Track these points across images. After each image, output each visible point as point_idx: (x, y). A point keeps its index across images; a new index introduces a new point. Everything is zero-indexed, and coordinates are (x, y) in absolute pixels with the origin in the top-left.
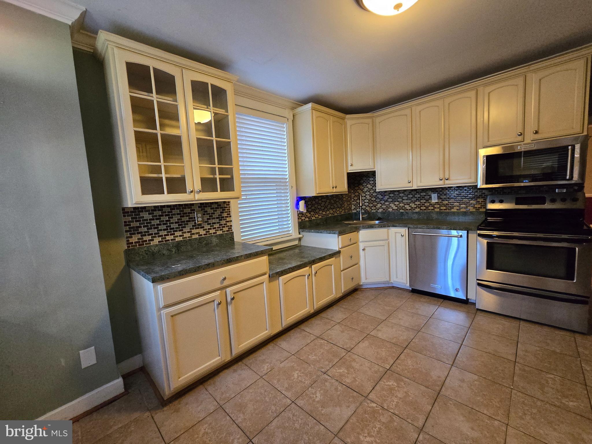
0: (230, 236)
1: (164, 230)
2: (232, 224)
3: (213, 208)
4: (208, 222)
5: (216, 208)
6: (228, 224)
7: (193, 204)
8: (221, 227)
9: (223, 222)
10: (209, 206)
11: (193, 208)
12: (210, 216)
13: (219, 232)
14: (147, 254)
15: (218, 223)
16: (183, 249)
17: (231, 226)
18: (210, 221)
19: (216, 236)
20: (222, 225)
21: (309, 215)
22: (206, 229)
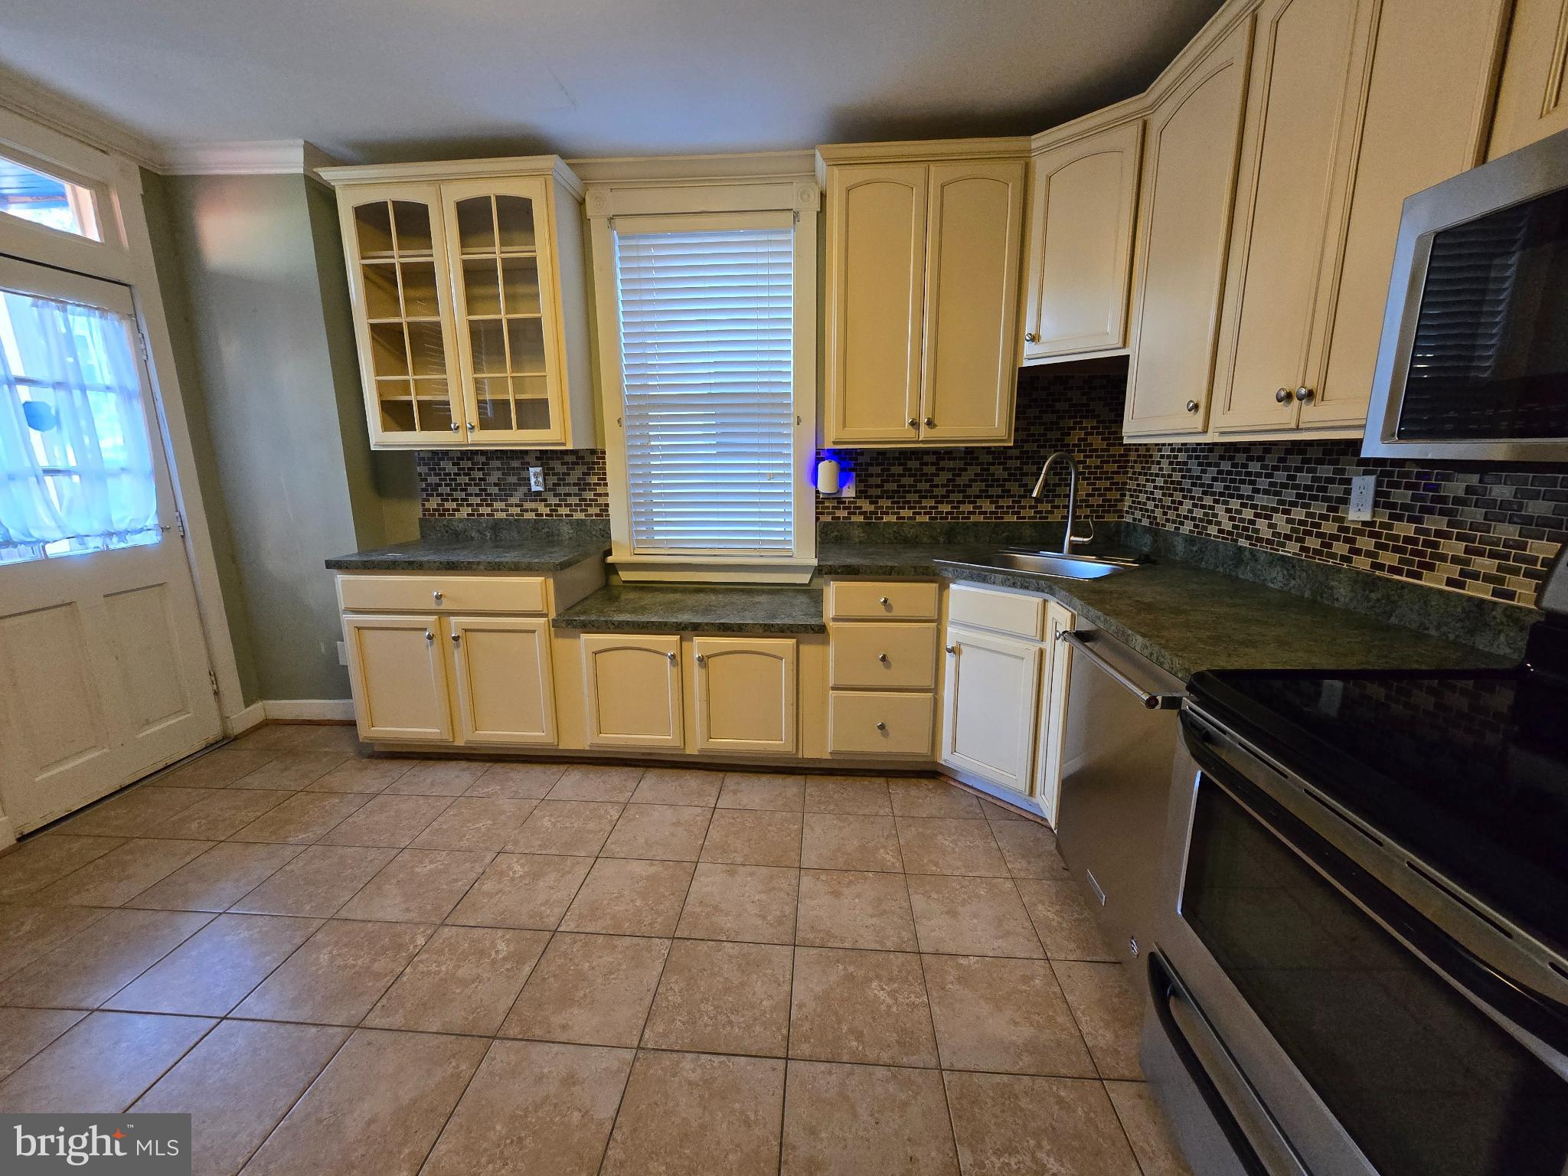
0: (600, 527)
1: (477, 495)
2: (610, 500)
3: (567, 463)
4: (555, 490)
5: (573, 463)
6: (601, 500)
7: (526, 452)
8: (584, 505)
9: (589, 495)
10: (558, 459)
11: (527, 459)
12: (559, 479)
13: (579, 516)
14: (447, 532)
15: (575, 495)
16: (504, 534)
17: (607, 505)
18: (562, 490)
19: (571, 523)
20: (585, 500)
21: (867, 507)
22: (550, 505)
